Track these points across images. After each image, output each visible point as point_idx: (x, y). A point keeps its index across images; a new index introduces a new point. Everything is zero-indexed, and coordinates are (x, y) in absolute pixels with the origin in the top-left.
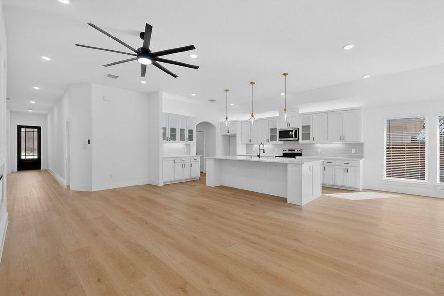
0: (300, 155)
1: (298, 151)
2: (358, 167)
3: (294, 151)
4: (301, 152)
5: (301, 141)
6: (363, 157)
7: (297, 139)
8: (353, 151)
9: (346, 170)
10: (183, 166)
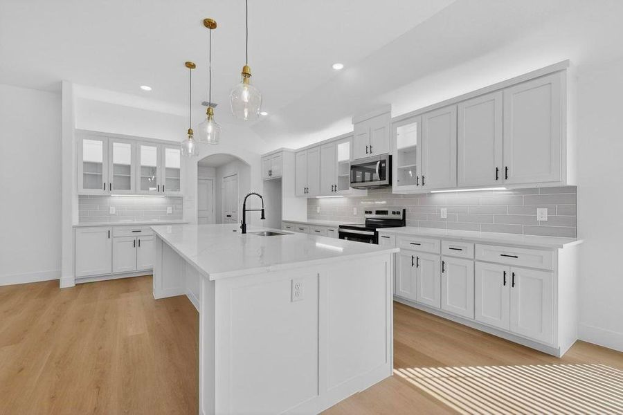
0: (401, 223)
1: (394, 213)
2: (552, 271)
3: (385, 213)
4: (401, 217)
5: (396, 188)
6: (573, 235)
7: (386, 182)
8: (542, 214)
9: (509, 279)
10: (137, 244)
